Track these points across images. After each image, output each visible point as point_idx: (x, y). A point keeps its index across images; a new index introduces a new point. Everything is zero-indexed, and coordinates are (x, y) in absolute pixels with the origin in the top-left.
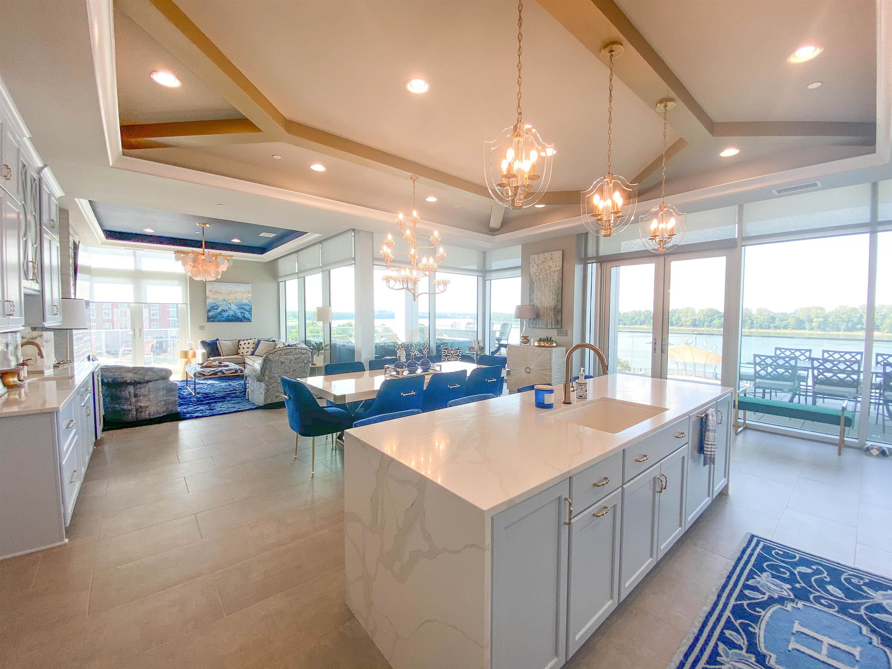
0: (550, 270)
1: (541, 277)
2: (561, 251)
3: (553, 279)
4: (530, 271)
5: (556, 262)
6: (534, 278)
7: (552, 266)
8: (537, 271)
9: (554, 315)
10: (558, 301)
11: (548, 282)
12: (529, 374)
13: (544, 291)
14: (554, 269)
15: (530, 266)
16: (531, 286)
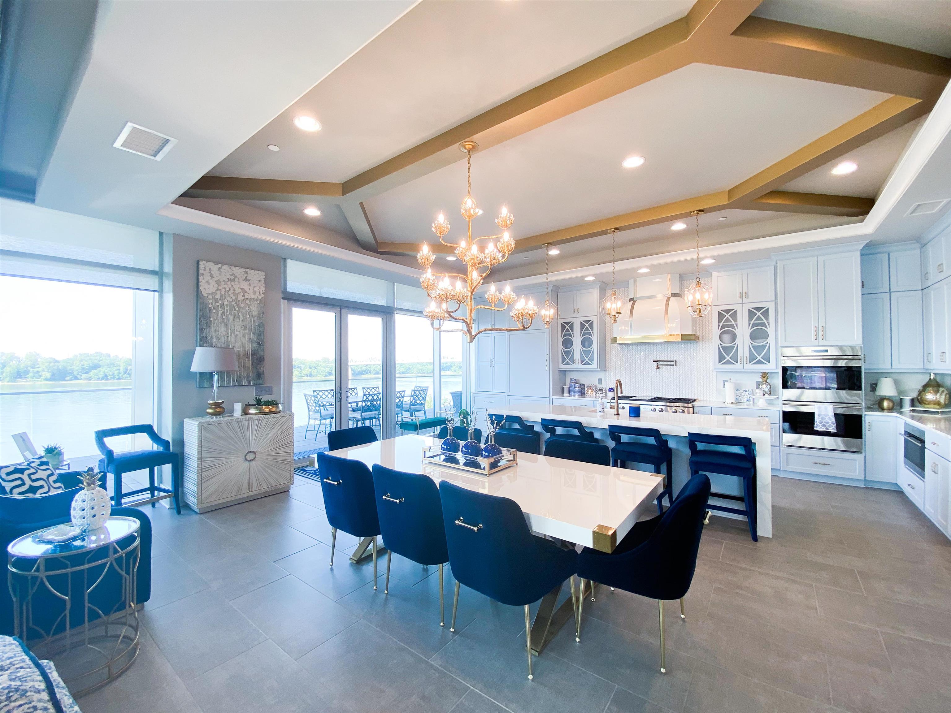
2: (263, 273)
3: (250, 311)
4: (200, 288)
5: (255, 287)
6: (210, 301)
7: (247, 290)
8: (216, 290)
9: (252, 364)
10: (259, 343)
11: (240, 314)
12: (253, 462)
13: (233, 327)
14: (250, 295)
15: (201, 278)
16: (203, 314)
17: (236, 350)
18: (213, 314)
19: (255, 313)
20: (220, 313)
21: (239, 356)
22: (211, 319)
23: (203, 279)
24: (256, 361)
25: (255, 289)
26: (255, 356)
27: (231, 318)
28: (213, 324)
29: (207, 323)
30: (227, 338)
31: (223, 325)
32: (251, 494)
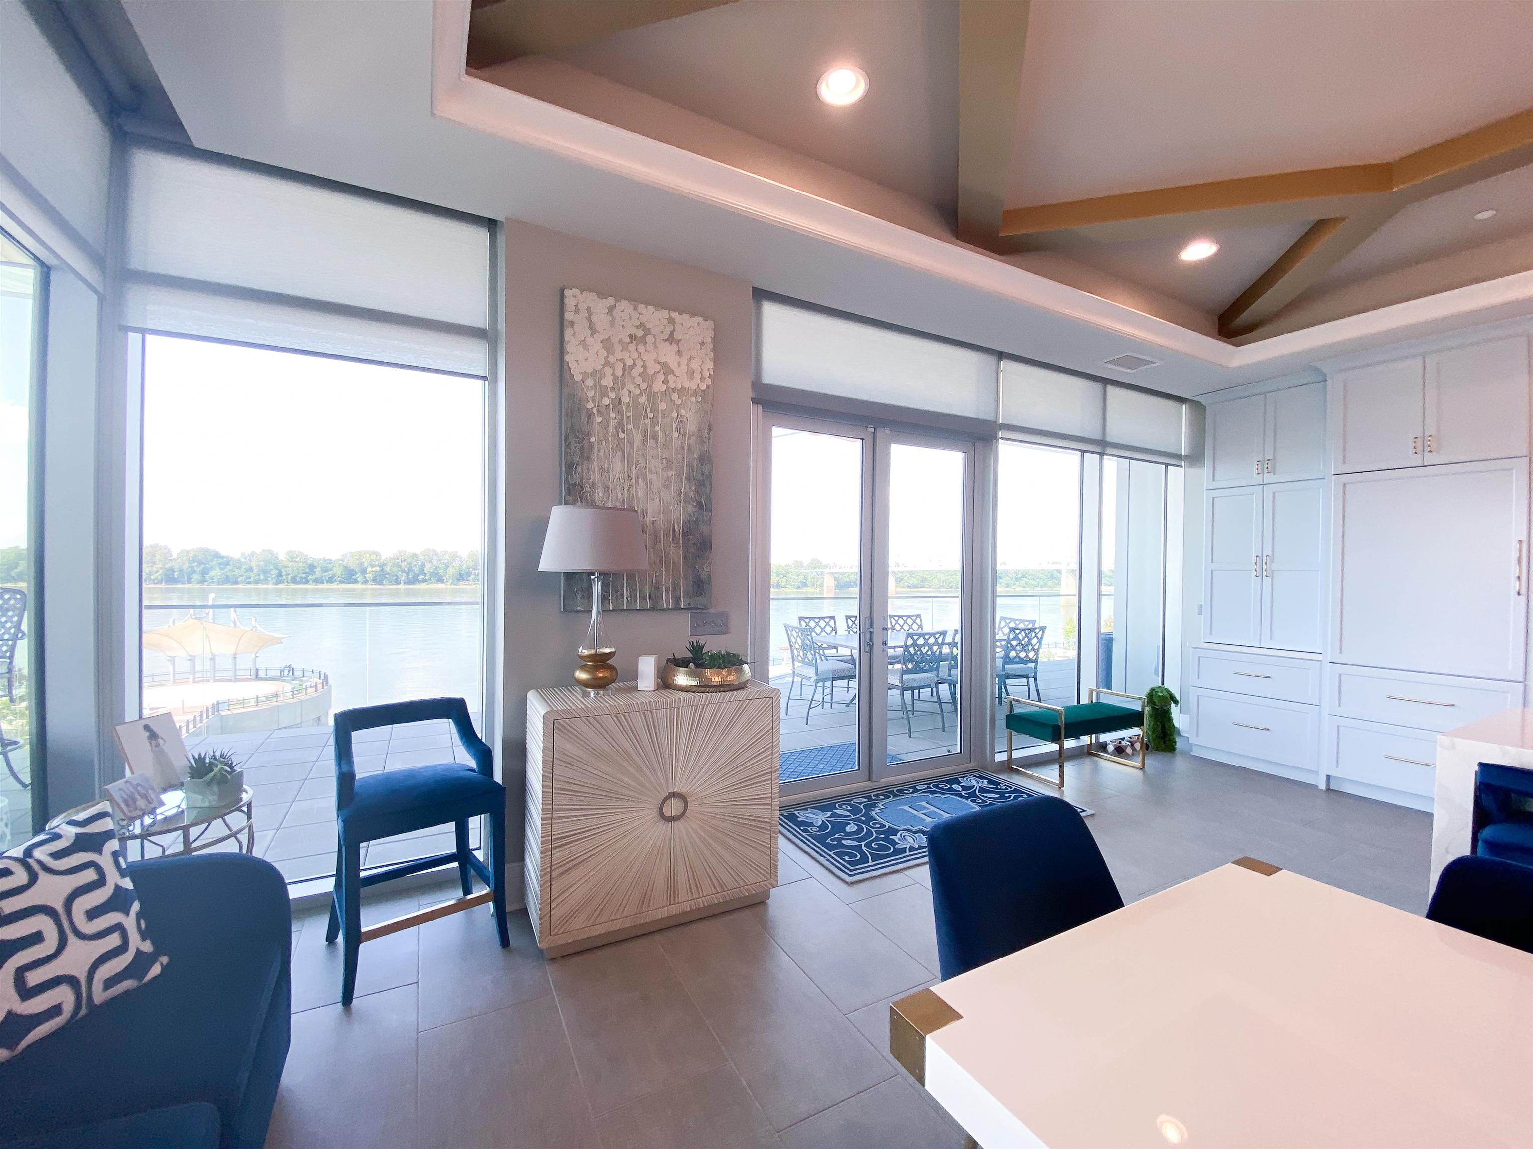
0: (665, 382)
1: (626, 399)
2: (710, 324)
3: (680, 421)
4: (567, 358)
5: (691, 358)
6: (591, 394)
7: (673, 366)
8: (604, 366)
9: (685, 557)
10: (700, 505)
11: (657, 428)
12: (680, 825)
13: (641, 460)
14: (681, 380)
15: (568, 333)
16: (573, 426)
17: (648, 520)
18: (596, 427)
19: (691, 427)
20: (613, 424)
21: (655, 534)
22: (593, 440)
23: (574, 335)
24: (693, 550)
25: (694, 364)
26: (691, 537)
27: (638, 439)
28: (596, 453)
29: (582, 448)
30: (628, 490)
31: (619, 453)
32: (674, 910)
